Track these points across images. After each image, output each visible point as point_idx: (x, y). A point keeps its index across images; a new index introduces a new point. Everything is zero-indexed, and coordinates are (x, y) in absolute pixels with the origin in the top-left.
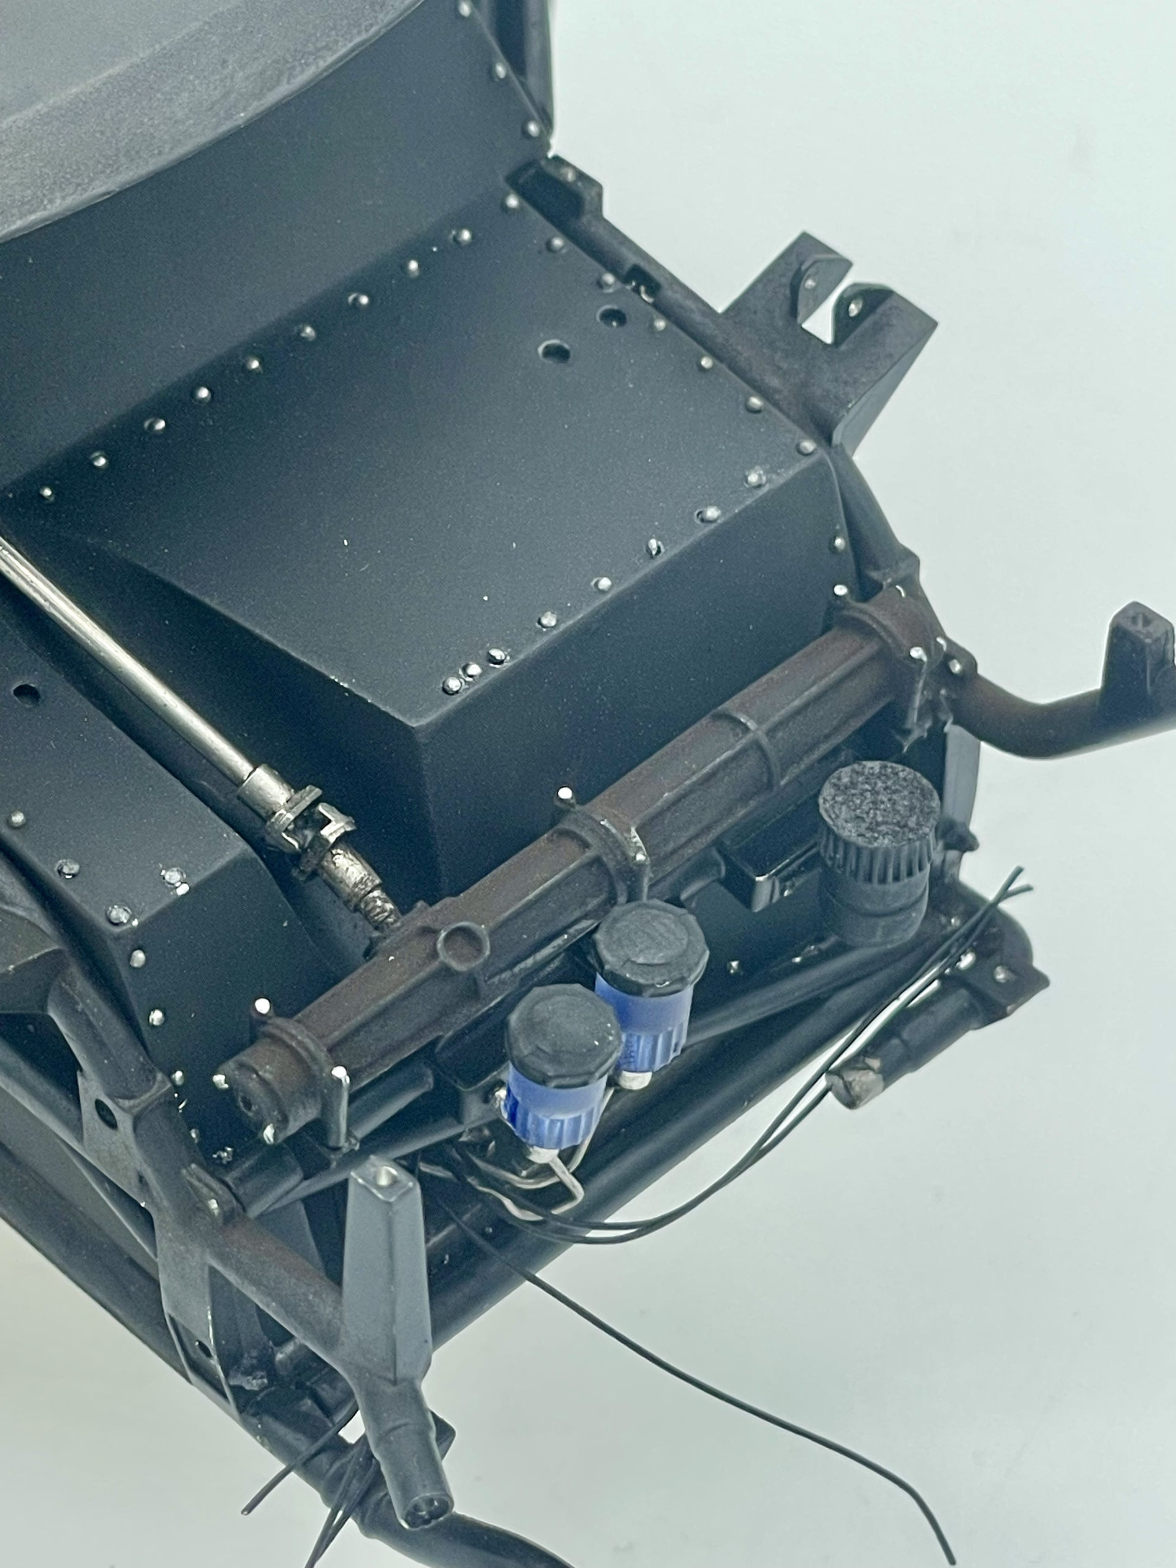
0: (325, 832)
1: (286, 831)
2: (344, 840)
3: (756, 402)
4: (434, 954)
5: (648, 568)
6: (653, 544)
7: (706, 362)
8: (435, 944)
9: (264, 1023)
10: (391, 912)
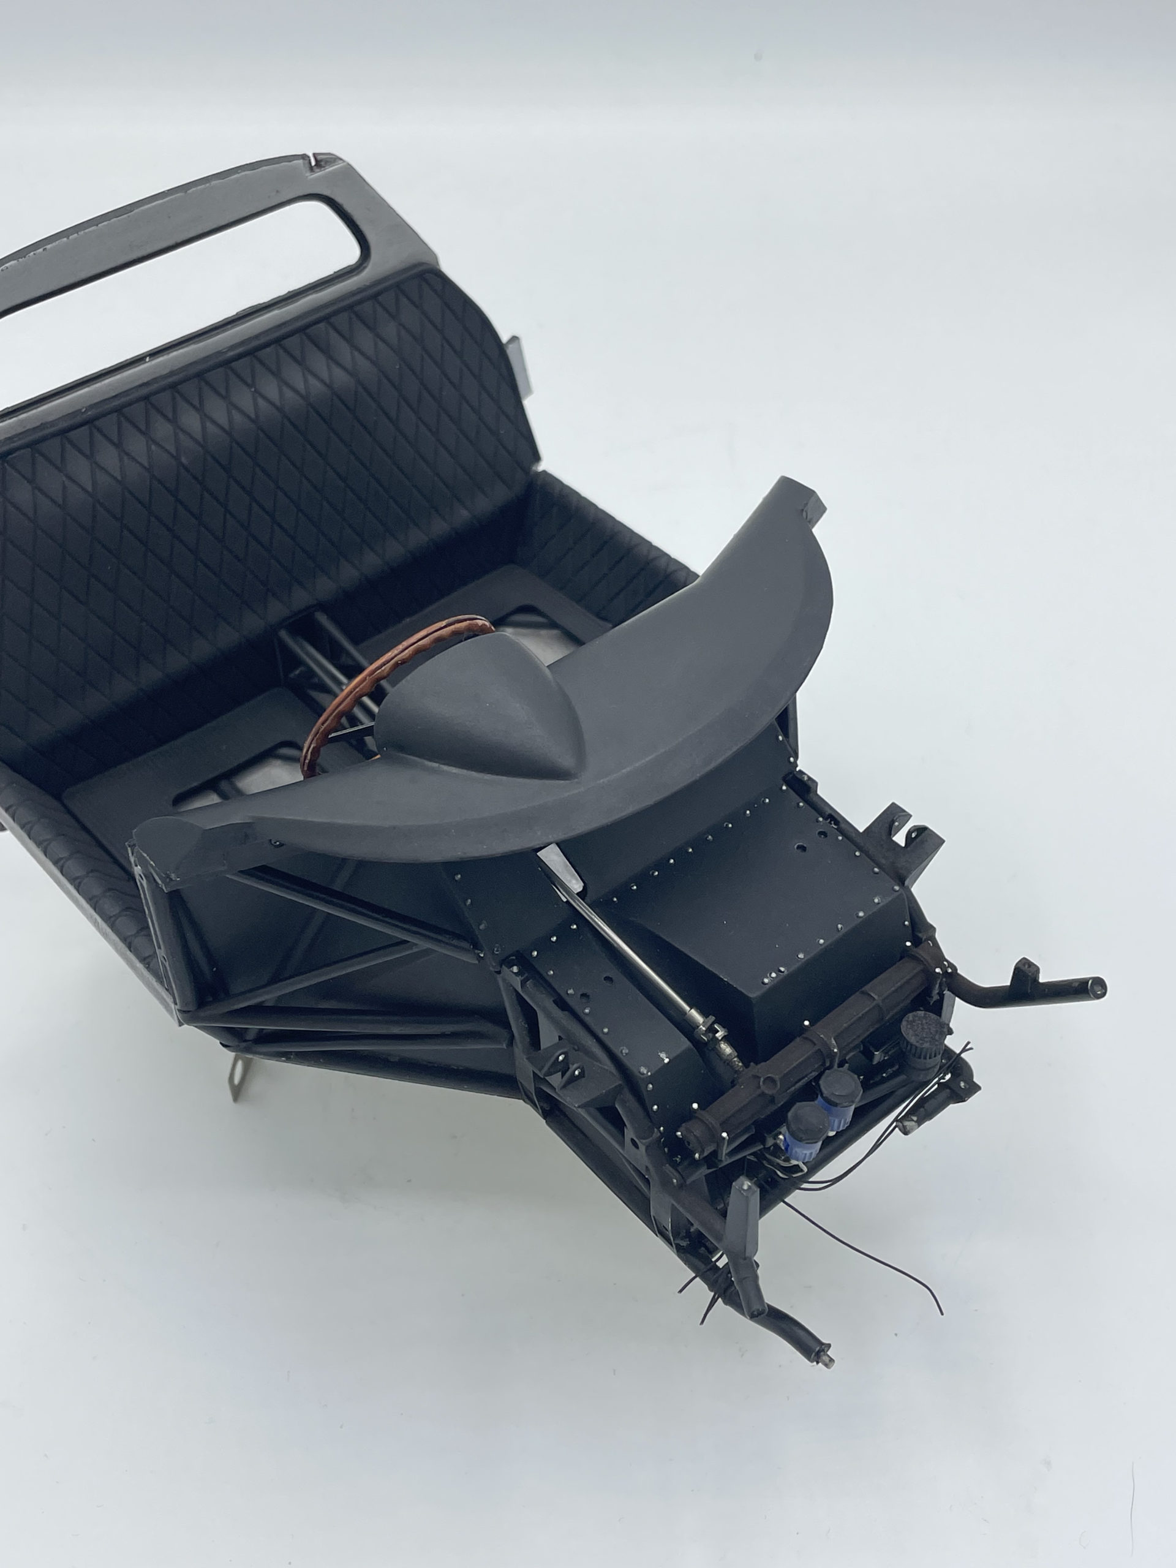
0: (717, 1035)
1: (703, 1034)
2: (725, 1038)
3: (876, 870)
4: (759, 1087)
5: (838, 936)
6: (840, 926)
7: (857, 854)
8: (759, 1082)
9: (696, 1112)
10: (741, 1066)
